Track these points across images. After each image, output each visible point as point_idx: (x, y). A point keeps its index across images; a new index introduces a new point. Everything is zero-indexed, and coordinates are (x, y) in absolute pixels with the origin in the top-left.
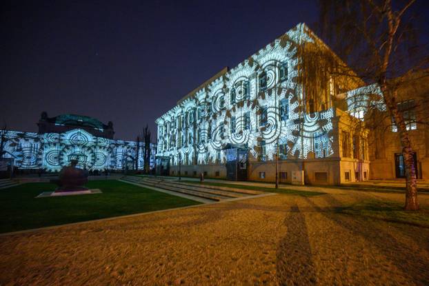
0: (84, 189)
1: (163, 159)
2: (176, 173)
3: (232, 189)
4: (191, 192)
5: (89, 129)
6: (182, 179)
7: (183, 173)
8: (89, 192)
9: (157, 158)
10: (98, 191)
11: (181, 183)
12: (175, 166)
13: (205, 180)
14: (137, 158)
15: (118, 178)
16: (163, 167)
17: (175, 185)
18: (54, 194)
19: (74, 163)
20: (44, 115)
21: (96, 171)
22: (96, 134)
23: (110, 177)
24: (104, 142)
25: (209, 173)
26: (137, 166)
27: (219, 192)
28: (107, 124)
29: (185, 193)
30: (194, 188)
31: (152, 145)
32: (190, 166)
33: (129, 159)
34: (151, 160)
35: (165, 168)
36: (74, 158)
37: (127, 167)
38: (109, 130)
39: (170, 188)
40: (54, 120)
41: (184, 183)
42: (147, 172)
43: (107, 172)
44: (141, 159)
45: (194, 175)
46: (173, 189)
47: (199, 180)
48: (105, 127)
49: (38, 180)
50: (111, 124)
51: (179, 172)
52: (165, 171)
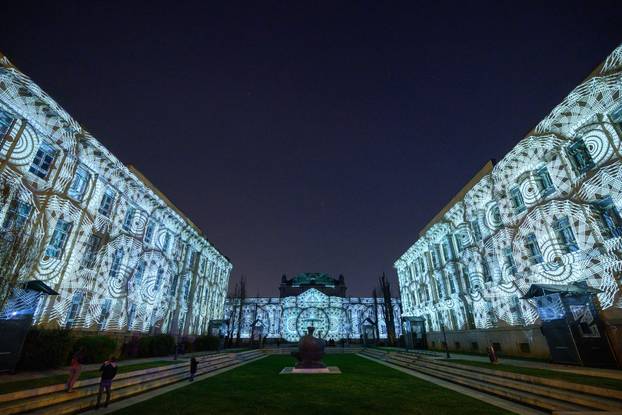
0: (322, 367)
1: (414, 321)
2: (439, 345)
3: (578, 387)
4: (477, 385)
5: (322, 289)
6: (453, 356)
7: (451, 344)
8: (326, 370)
9: (404, 319)
10: (336, 370)
11: (453, 364)
12: (436, 333)
13: (500, 361)
14: (377, 321)
15: (356, 351)
16: (415, 334)
17: (441, 368)
18: (295, 371)
19: (311, 330)
20: (284, 277)
21: (332, 341)
22: (329, 293)
24: (337, 302)
25: (505, 346)
26: (378, 334)
27: (543, 391)
28: (337, 278)
30: (480, 377)
31: (394, 301)
32: (462, 332)
33: (367, 323)
34: (396, 325)
35: (419, 336)
36: (309, 325)
37: (366, 335)
38: (341, 286)
39: (435, 373)
40: (290, 283)
41: (459, 365)
42: (392, 342)
43: (342, 341)
44: (382, 323)
45: (474, 349)
46: (440, 374)
47: (487, 360)
48: (336, 283)
49: (279, 351)
50: (341, 277)
51: (445, 344)
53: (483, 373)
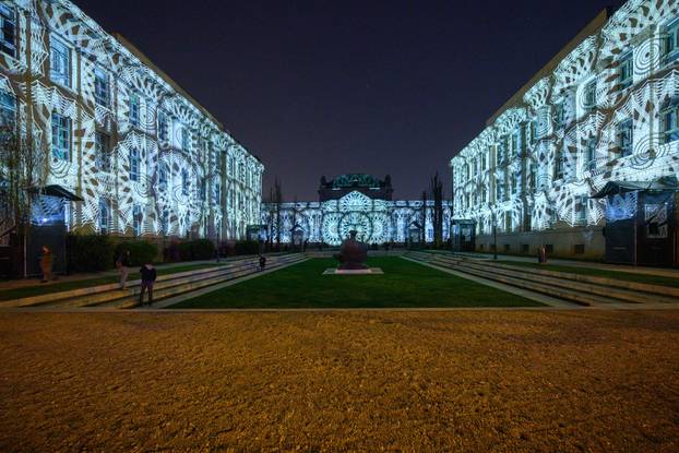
0: (364, 268)
1: (463, 224)
2: (487, 247)
3: (623, 283)
4: (520, 283)
5: (366, 191)
6: (500, 258)
7: (500, 246)
8: (369, 271)
9: (453, 222)
10: (379, 271)
11: (498, 265)
12: (486, 236)
13: (549, 262)
14: (424, 225)
15: (400, 254)
16: (463, 237)
17: (486, 268)
18: (337, 271)
19: (354, 233)
20: (323, 179)
21: (375, 246)
22: (373, 196)
23: (391, 253)
24: (380, 205)
25: (557, 248)
26: (424, 237)
27: (585, 287)
28: (383, 180)
29: (507, 284)
30: (525, 276)
31: (444, 204)
32: (515, 234)
33: (413, 227)
34: (444, 228)
35: (468, 239)
36: (351, 228)
37: (411, 239)
38: (386, 188)
39: (479, 273)
40: (330, 185)
41: (504, 266)
42: (439, 245)
43: (386, 245)
44: (429, 226)
45: (524, 250)
46: (484, 274)
47: (536, 261)
48: (382, 185)
49: (321, 255)
50: (388, 178)
51: (494, 246)
52: (467, 243)
53: (528, 272)
